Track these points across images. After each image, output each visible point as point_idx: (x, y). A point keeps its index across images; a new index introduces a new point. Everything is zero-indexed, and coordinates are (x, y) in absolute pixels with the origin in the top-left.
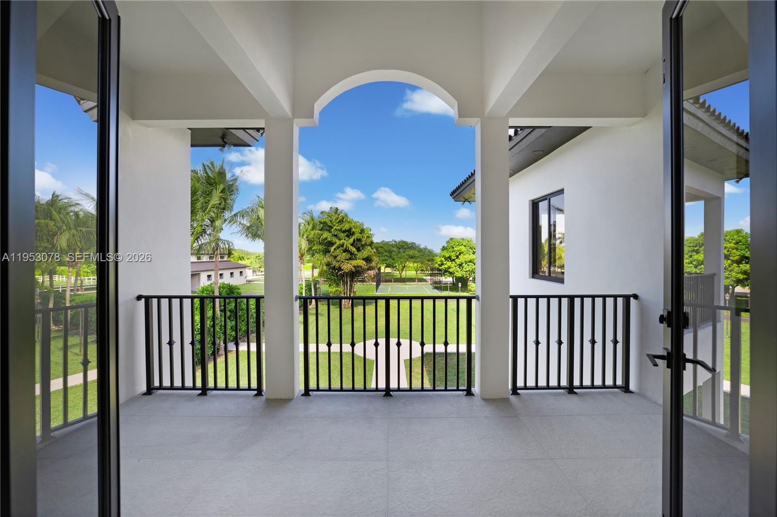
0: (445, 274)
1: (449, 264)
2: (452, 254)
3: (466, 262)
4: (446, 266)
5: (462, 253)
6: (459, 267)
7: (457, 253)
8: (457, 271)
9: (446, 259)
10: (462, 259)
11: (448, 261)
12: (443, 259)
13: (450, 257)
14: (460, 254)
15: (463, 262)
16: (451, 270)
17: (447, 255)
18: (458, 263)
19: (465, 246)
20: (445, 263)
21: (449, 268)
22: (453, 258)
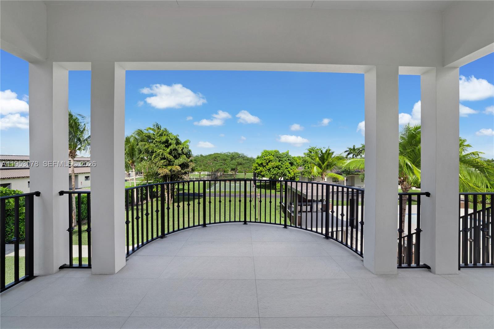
0: (259, 176)
1: (261, 168)
2: (263, 162)
3: (273, 168)
4: (259, 170)
5: (271, 161)
6: (268, 172)
7: (267, 161)
8: (267, 175)
9: (259, 165)
10: (270, 165)
11: (261, 167)
12: (257, 165)
13: (262, 164)
14: (269, 162)
15: (271, 167)
16: (262, 173)
17: (260, 163)
18: (268, 168)
19: (273, 156)
20: (259, 168)
21: (261, 172)
22: (264, 164)
